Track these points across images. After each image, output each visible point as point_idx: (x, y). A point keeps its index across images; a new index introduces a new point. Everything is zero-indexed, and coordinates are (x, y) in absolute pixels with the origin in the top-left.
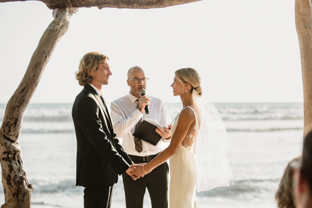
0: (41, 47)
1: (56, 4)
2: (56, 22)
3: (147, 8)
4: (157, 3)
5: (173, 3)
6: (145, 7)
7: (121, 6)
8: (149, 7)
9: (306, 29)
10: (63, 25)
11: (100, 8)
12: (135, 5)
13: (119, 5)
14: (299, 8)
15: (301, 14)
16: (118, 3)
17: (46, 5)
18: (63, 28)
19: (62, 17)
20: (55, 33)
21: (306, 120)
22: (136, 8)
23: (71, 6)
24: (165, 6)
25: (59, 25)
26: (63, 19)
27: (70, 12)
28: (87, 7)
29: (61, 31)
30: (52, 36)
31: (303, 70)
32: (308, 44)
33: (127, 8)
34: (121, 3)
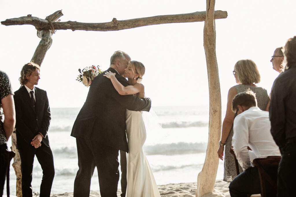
0: (37, 57)
1: (43, 27)
2: (45, 40)
3: (106, 31)
4: (113, 28)
5: (124, 28)
6: (105, 30)
7: (88, 29)
8: (107, 30)
9: (211, 45)
10: (49, 42)
11: (73, 31)
12: (98, 29)
13: (87, 29)
14: (207, 31)
15: (208, 35)
16: (86, 27)
17: (35, 27)
18: (50, 44)
19: (48, 36)
20: (46, 47)
21: (211, 103)
22: (99, 31)
23: (54, 29)
24: (118, 30)
25: (47, 41)
26: (49, 37)
27: (52, 32)
28: (64, 29)
29: (49, 46)
30: (44, 49)
31: (209, 71)
32: (212, 54)
33: (92, 30)
34: (88, 28)
